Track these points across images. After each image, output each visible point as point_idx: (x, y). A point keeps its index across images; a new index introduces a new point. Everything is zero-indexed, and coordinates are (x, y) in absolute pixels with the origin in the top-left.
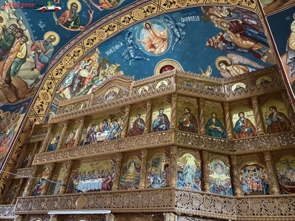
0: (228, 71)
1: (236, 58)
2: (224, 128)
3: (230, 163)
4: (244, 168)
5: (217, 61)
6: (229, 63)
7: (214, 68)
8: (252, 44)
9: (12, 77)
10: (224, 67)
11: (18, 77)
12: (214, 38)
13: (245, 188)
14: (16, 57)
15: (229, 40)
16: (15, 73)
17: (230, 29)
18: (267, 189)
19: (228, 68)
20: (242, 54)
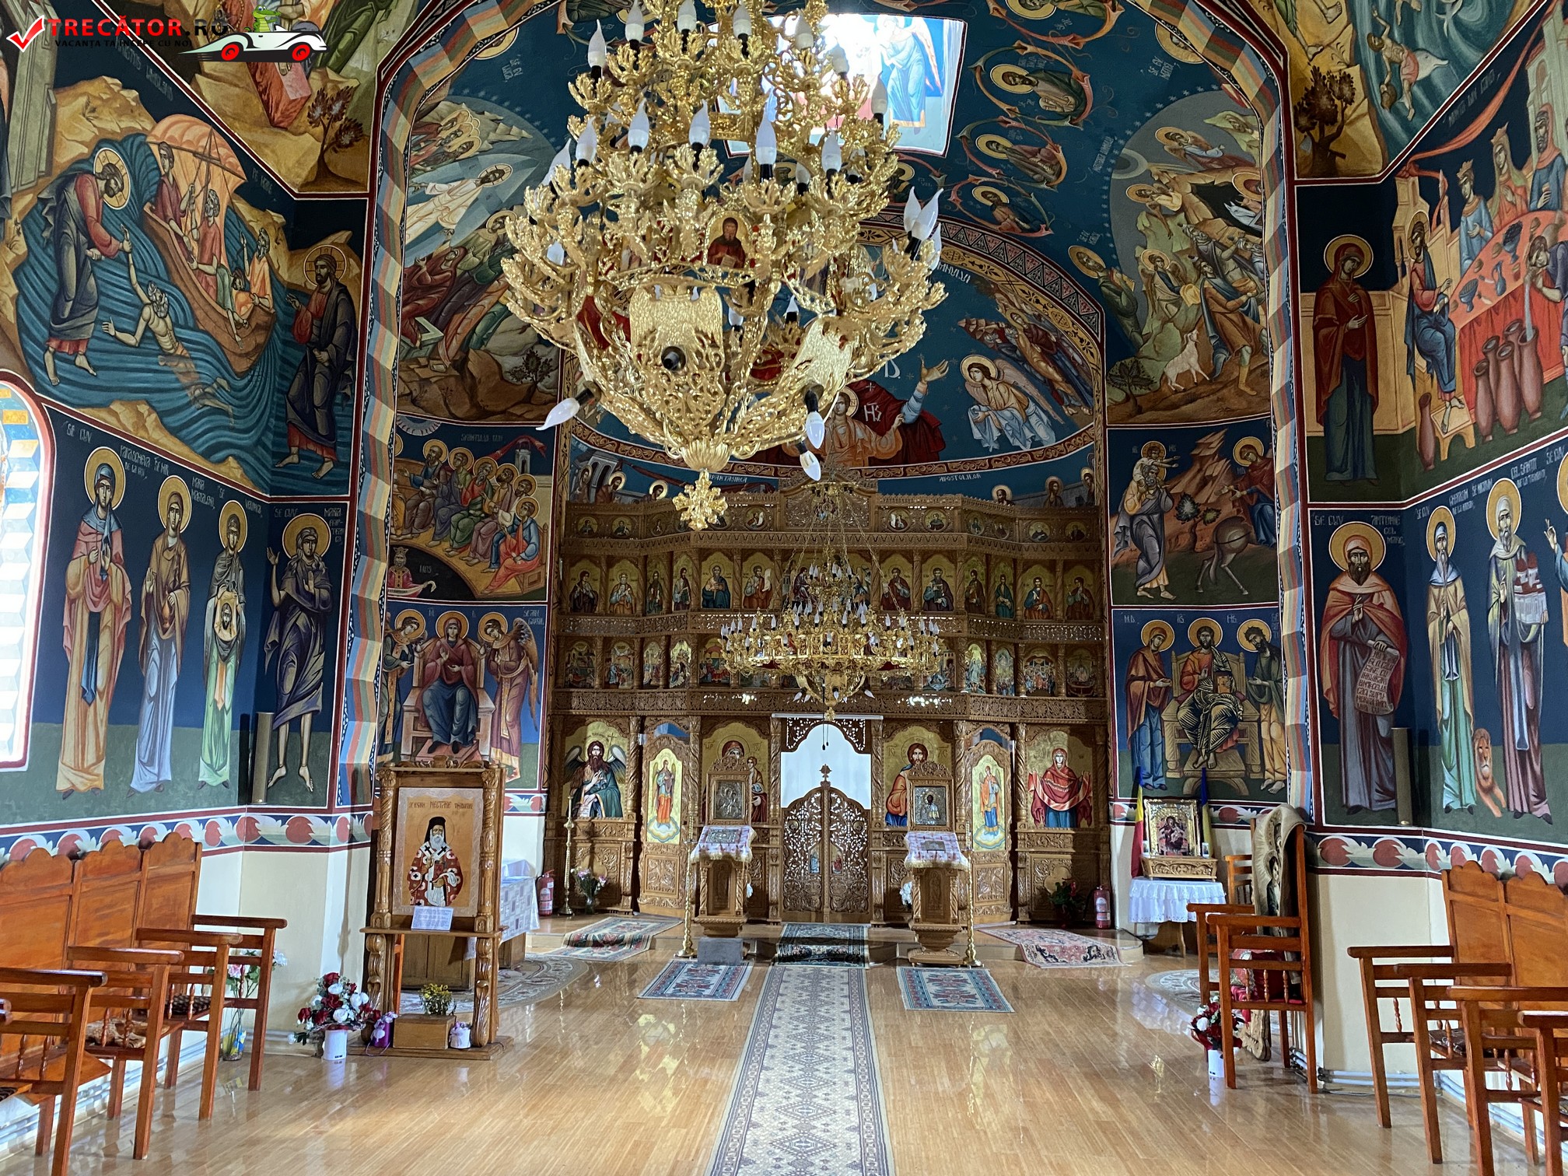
0: (984, 387)
1: (1011, 374)
2: (1014, 601)
3: (1016, 653)
4: (1031, 661)
5: (966, 363)
6: (993, 373)
7: (956, 370)
8: (1057, 377)
9: (472, 355)
10: (979, 376)
11: (487, 351)
12: (983, 321)
13: (1029, 685)
14: (498, 302)
15: (1013, 341)
16: (482, 342)
17: (1025, 331)
18: (1053, 685)
19: (987, 382)
20: (1031, 377)
